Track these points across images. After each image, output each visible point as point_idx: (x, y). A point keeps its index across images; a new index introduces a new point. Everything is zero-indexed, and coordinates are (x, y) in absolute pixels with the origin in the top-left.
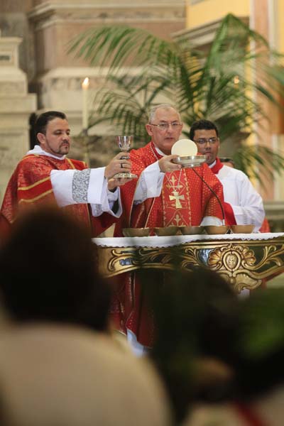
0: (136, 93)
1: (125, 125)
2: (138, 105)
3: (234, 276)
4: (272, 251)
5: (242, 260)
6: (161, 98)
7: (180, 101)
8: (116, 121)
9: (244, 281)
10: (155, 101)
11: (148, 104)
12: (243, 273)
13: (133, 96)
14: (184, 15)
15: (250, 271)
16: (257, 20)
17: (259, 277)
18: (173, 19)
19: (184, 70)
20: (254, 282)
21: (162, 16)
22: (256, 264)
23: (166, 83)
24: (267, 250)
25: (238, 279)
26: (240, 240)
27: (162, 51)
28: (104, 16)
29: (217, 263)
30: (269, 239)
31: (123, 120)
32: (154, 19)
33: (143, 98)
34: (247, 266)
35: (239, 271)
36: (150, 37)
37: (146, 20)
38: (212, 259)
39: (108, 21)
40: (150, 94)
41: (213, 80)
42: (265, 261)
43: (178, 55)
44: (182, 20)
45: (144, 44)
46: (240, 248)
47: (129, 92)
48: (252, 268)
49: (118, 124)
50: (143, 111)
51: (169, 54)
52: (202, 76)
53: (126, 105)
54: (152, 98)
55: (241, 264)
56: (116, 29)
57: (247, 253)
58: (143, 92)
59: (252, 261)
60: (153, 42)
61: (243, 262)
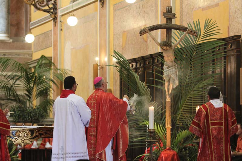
0: (10, 80)
1: (6, 91)
2: (11, 84)
3: (24, 140)
4: (37, 132)
5: (26, 135)
6: (18, 82)
7: (25, 83)
8: (3, 89)
9: (27, 142)
10: (16, 83)
11: (14, 84)
12: (27, 139)
13: (9, 81)
14: (32, 56)
15: (29, 138)
16: (54, 58)
17: (32, 141)
18: (28, 57)
19: (26, 73)
20: (30, 142)
21: (24, 56)
22: (31, 136)
23: (20, 77)
24: (35, 132)
25: (25, 141)
26: (26, 128)
27: (19, 66)
28: (5, 55)
29: (18, 135)
30: (36, 128)
31: (5, 89)
32: (21, 57)
33: (12, 82)
34: (28, 137)
35: (25, 138)
36: (16, 62)
37: (19, 57)
38: (16, 134)
39: (6, 56)
40: (14, 81)
41: (36, 77)
42: (34, 135)
43: (25, 68)
44: (31, 57)
45: (14, 64)
46: (26, 131)
47: (8, 80)
48: (30, 138)
49: (4, 91)
50: (12, 86)
51: (22, 68)
52: (33, 75)
53: (7, 84)
54: (15, 82)
55: (26, 136)
56: (4, 59)
57: (28, 132)
58: (12, 80)
59: (30, 135)
60: (17, 63)
61: (27, 135)
